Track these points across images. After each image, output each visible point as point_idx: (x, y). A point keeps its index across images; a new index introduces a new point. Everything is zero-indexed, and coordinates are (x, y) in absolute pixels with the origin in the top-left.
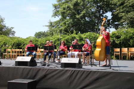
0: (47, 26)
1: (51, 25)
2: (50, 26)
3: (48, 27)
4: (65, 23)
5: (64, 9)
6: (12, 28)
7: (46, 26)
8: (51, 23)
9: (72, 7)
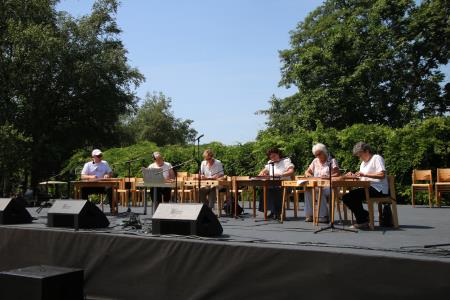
0: (266, 112)
1: (278, 108)
2: (275, 111)
3: (268, 115)
4: (309, 102)
5: (306, 62)
6: (189, 122)
7: (262, 112)
8: (277, 103)
9: (328, 55)
